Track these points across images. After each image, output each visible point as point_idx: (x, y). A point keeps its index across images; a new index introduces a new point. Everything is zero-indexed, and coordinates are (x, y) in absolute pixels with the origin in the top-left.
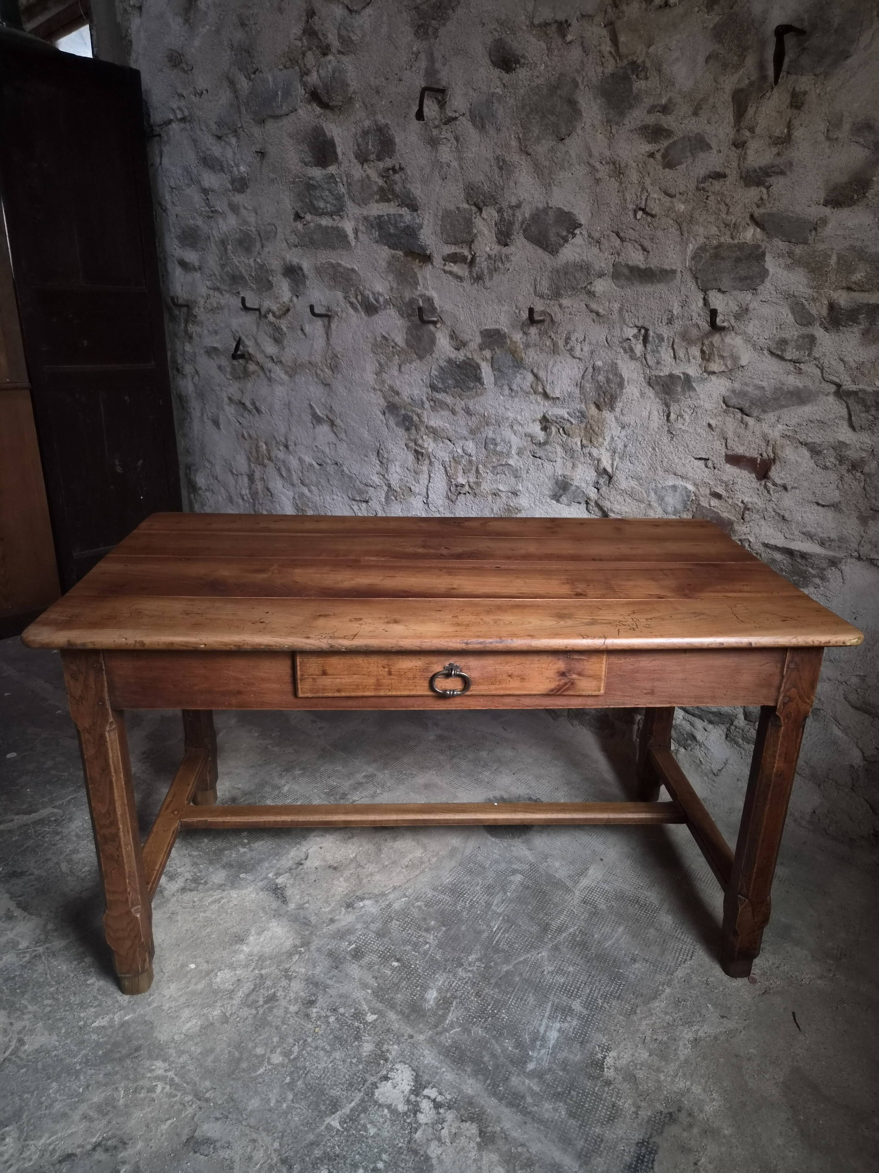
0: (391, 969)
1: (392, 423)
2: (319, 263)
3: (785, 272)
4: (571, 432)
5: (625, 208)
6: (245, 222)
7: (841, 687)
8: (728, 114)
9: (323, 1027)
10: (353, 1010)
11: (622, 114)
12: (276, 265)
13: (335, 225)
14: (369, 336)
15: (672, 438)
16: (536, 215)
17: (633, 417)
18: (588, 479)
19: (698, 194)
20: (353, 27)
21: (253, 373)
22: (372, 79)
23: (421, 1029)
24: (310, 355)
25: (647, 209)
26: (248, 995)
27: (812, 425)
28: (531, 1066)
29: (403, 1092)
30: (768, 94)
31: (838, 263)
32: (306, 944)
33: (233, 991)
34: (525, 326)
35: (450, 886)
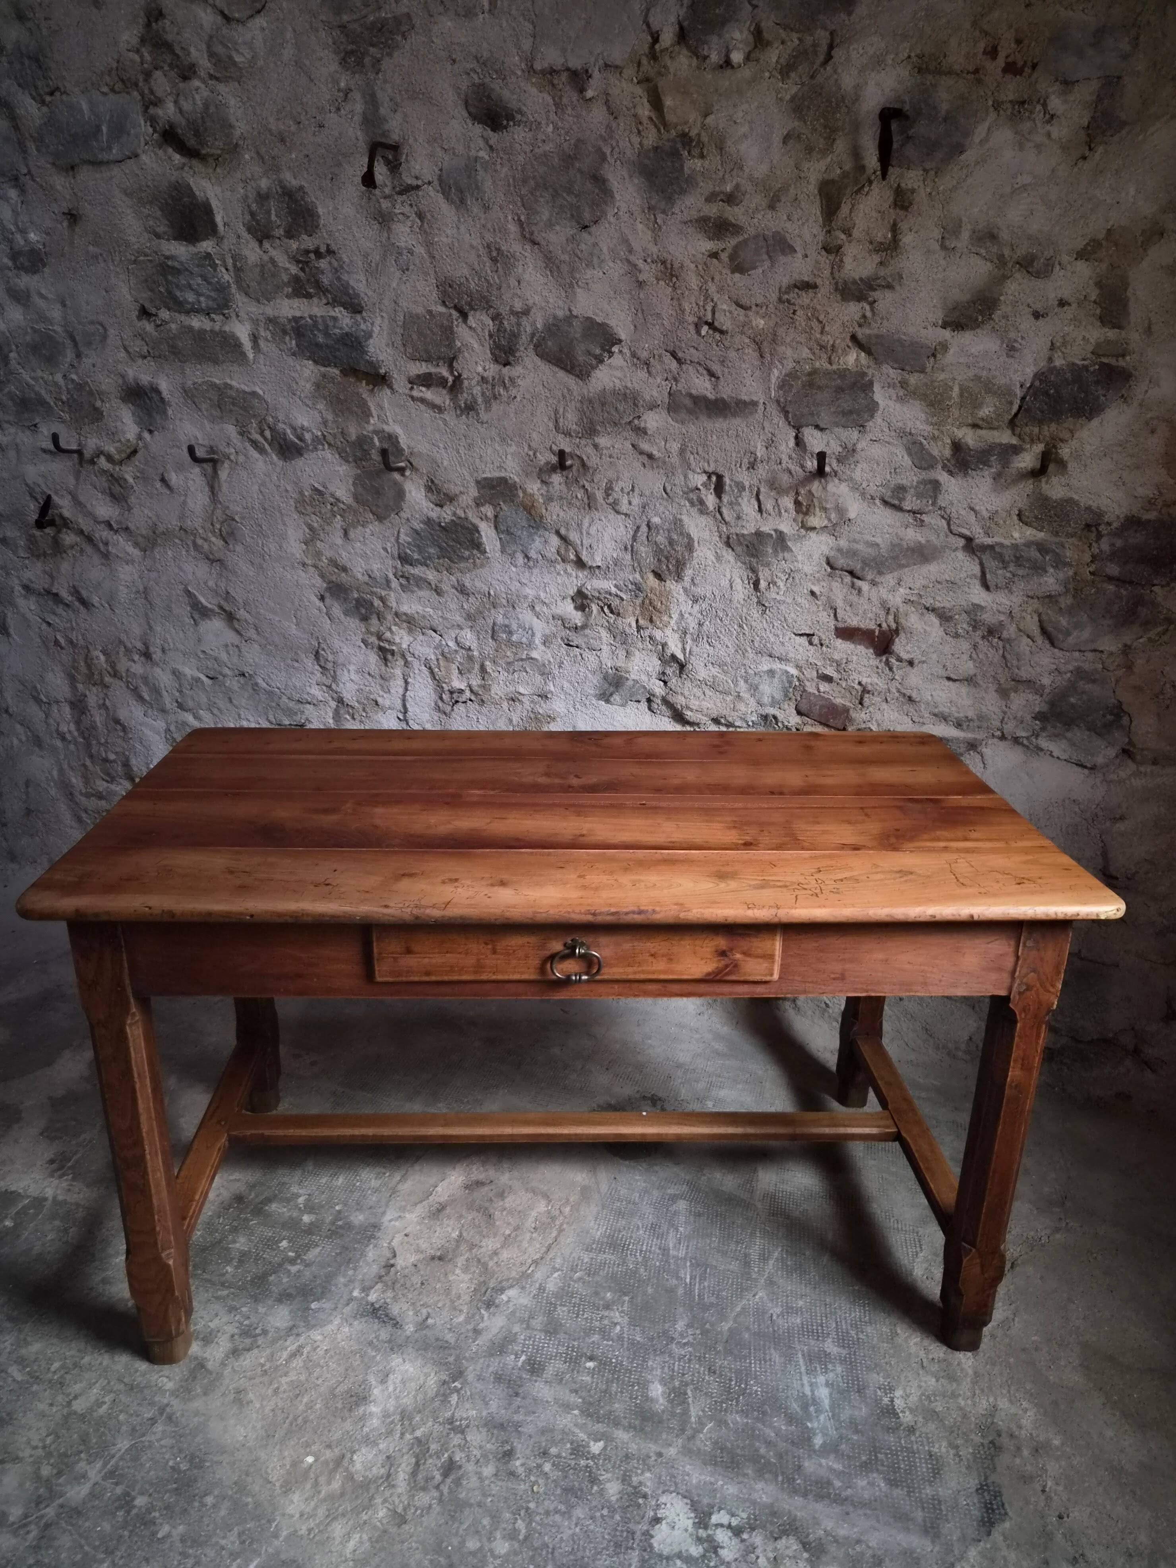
0: (589, 1373)
1: (337, 610)
2: (190, 383)
3: (898, 405)
4: (621, 611)
5: (682, 321)
6: (43, 318)
8: (815, 210)
9: (541, 1481)
10: (569, 1446)
11: (670, 200)
12: (107, 383)
13: (217, 328)
14: (289, 488)
15: (764, 612)
16: (554, 325)
17: (709, 587)
18: (650, 669)
19: (781, 307)
20: (236, 43)
21: (72, 547)
22: (271, 120)
23: (666, 1440)
24: (182, 517)
25: (716, 324)
26: (414, 1474)
28: (818, 1441)
29: (686, 1530)
30: (866, 189)
31: (961, 395)
32: (458, 1374)
33: (389, 1476)
34: (544, 473)
35: (605, 1240)
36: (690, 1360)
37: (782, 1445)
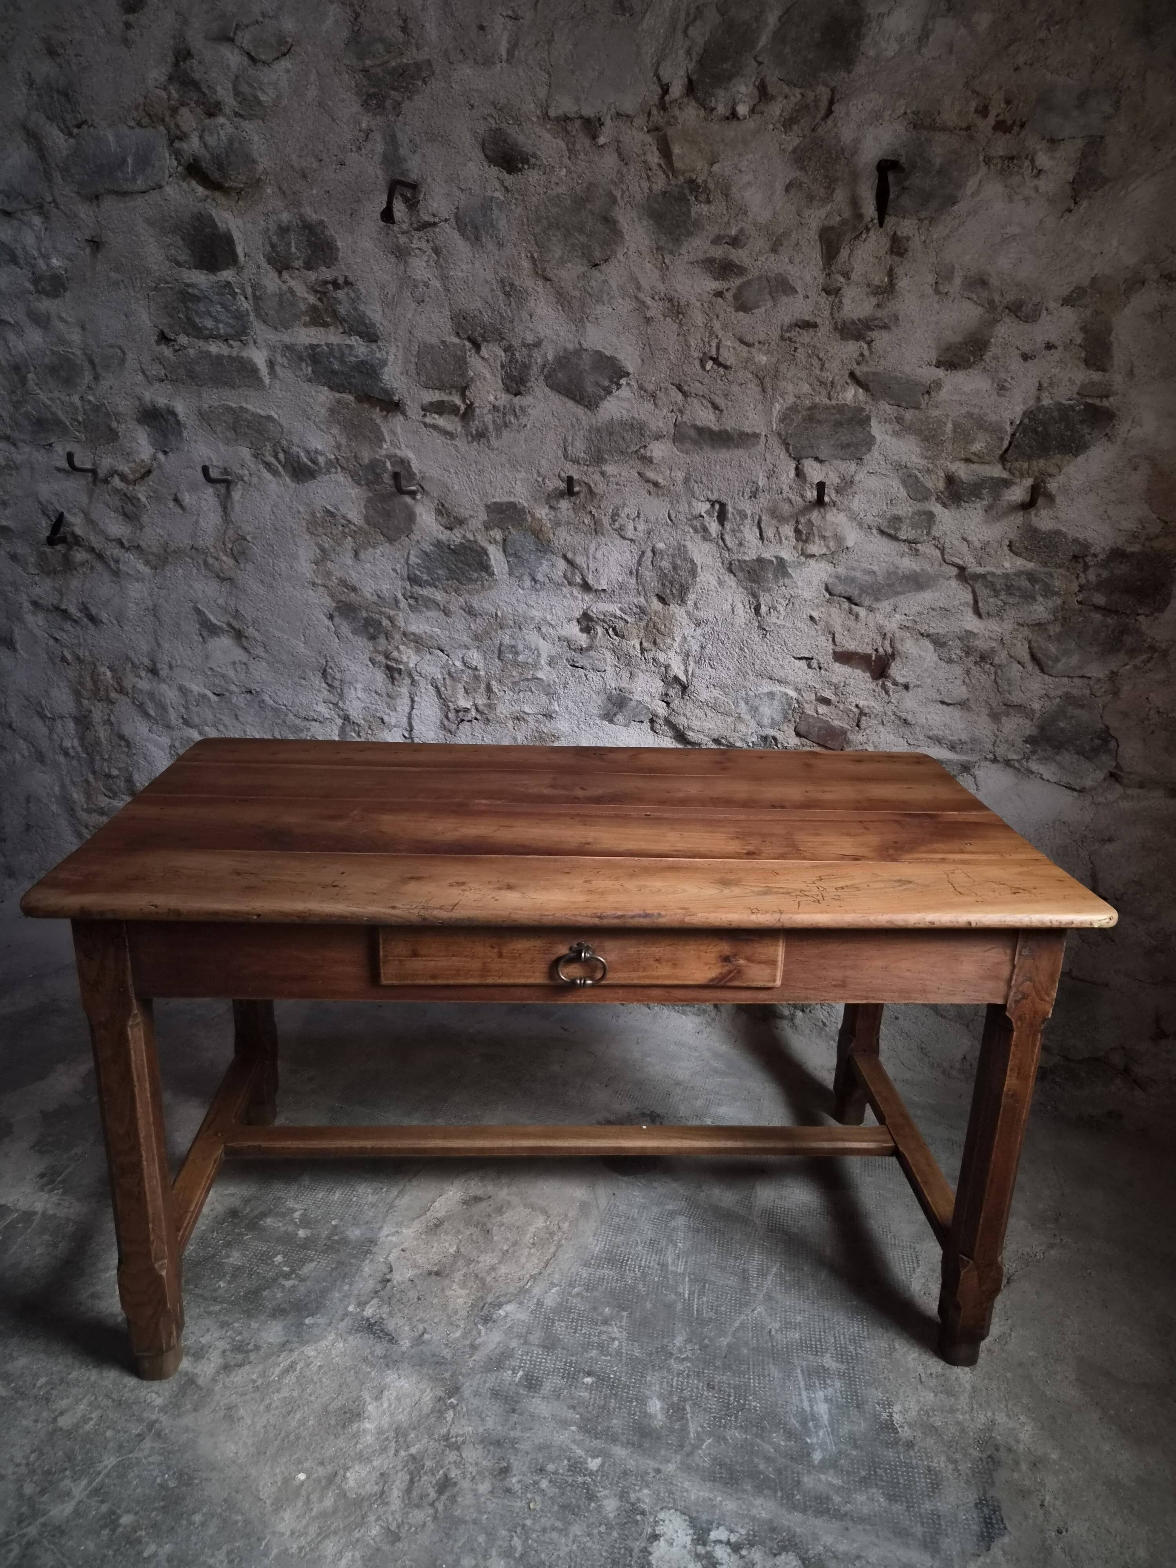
0: (586, 1389)
1: (345, 629)
2: (206, 406)
3: (894, 440)
4: (626, 633)
5: (687, 357)
6: (62, 341)
8: (815, 255)
10: (566, 1462)
11: (677, 241)
12: (123, 405)
13: (234, 354)
14: (301, 510)
15: (765, 635)
16: (564, 357)
17: (711, 611)
18: (653, 690)
19: (783, 344)
20: (260, 82)
21: (83, 564)
22: (294, 157)
23: (665, 1456)
24: (194, 536)
25: (721, 359)
27: (934, 613)
28: (817, 1456)
29: (685, 1547)
30: (864, 236)
31: (954, 431)
32: (454, 1390)
33: (383, 1492)
34: (552, 499)
35: (604, 1256)
36: (688, 1376)
37: (781, 1461)
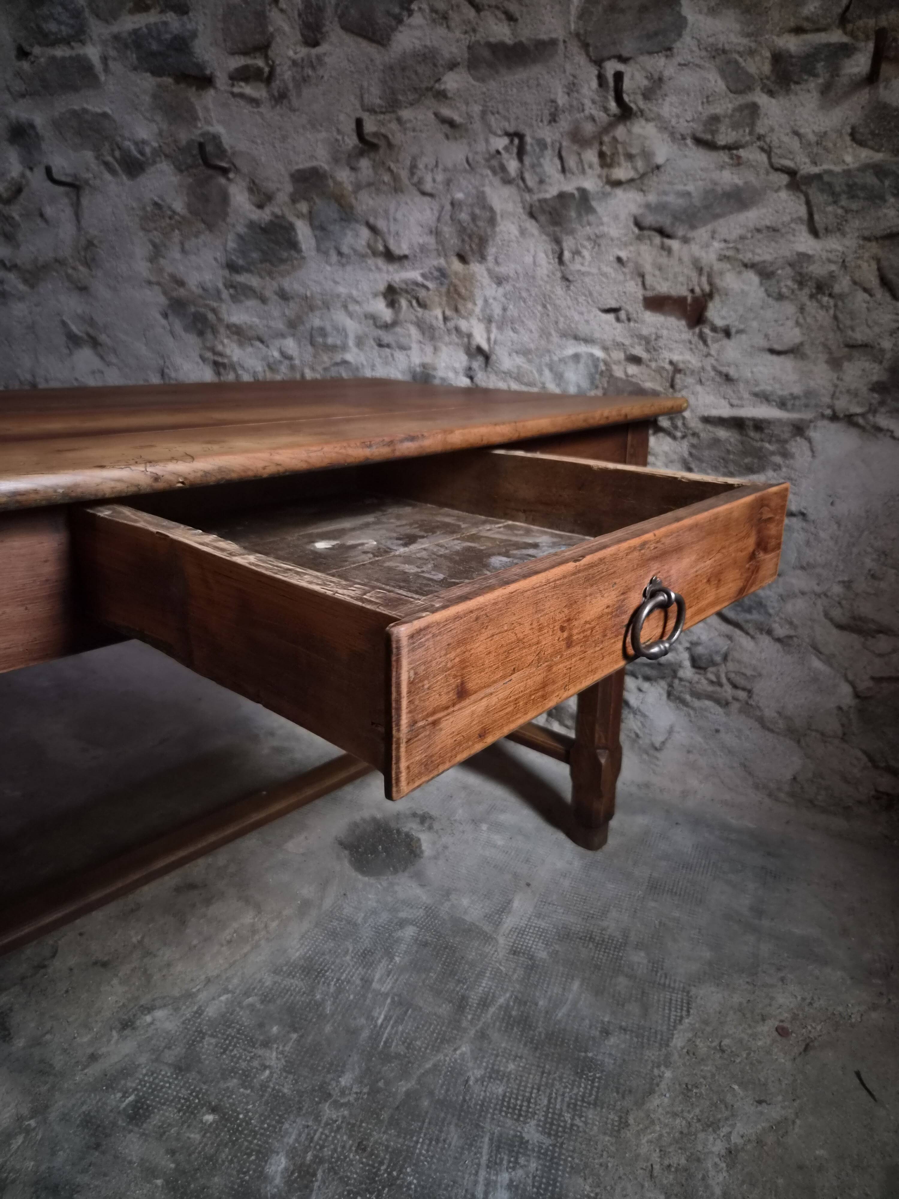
1: (178, 327)
2: (57, 114)
3: (709, 19)
4: (428, 303)
7: (819, 602)
13: (74, 53)
14: (135, 206)
15: (568, 287)
17: (513, 266)
24: (56, 249)
27: (759, 236)
34: (351, 159)
35: (302, 962)
